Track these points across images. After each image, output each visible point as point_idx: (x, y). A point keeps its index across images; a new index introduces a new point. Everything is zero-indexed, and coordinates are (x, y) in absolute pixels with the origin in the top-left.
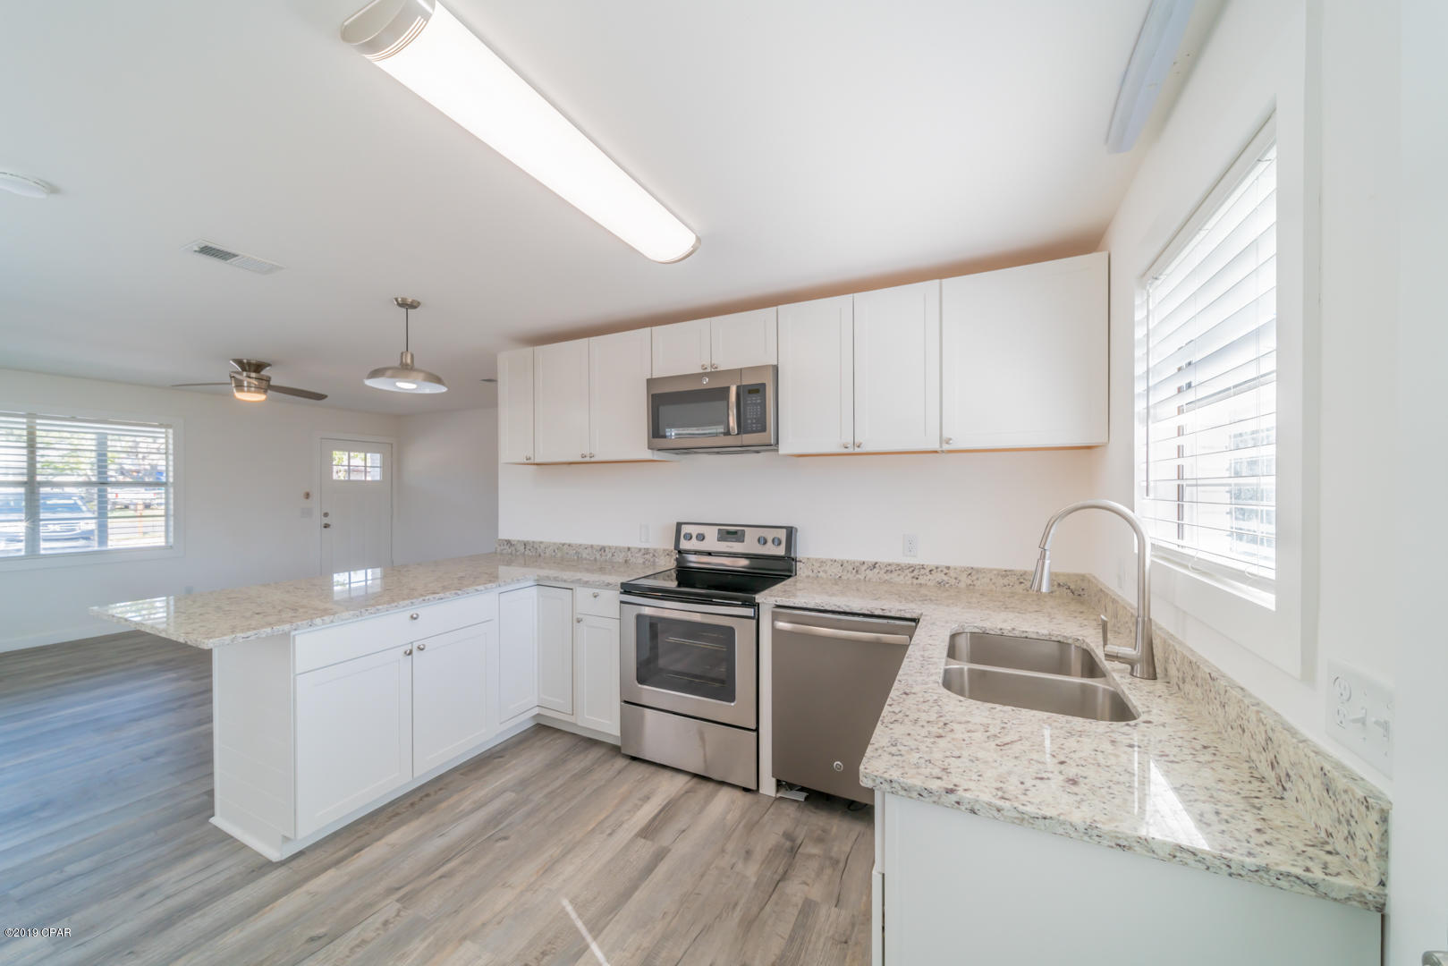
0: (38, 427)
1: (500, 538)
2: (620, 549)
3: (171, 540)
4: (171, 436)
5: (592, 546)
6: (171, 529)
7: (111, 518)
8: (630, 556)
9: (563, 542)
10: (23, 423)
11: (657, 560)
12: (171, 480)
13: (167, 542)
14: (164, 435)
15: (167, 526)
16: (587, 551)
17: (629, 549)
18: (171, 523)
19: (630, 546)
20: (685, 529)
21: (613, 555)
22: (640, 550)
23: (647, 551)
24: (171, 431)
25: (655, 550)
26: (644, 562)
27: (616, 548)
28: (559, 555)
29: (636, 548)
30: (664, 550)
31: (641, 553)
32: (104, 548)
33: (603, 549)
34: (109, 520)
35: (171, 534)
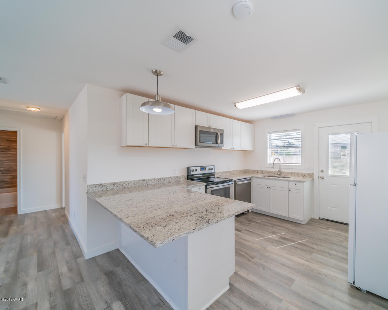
1: (88, 184)
2: (167, 178)
5: (155, 179)
8: (171, 180)
9: (139, 179)
11: (180, 179)
16: (152, 181)
17: (170, 177)
19: (170, 176)
20: (191, 169)
21: (164, 181)
22: (174, 177)
23: (177, 177)
25: (180, 176)
26: (176, 181)
27: (165, 178)
28: (137, 185)
29: (173, 177)
30: (182, 176)
31: (174, 178)
33: (160, 179)
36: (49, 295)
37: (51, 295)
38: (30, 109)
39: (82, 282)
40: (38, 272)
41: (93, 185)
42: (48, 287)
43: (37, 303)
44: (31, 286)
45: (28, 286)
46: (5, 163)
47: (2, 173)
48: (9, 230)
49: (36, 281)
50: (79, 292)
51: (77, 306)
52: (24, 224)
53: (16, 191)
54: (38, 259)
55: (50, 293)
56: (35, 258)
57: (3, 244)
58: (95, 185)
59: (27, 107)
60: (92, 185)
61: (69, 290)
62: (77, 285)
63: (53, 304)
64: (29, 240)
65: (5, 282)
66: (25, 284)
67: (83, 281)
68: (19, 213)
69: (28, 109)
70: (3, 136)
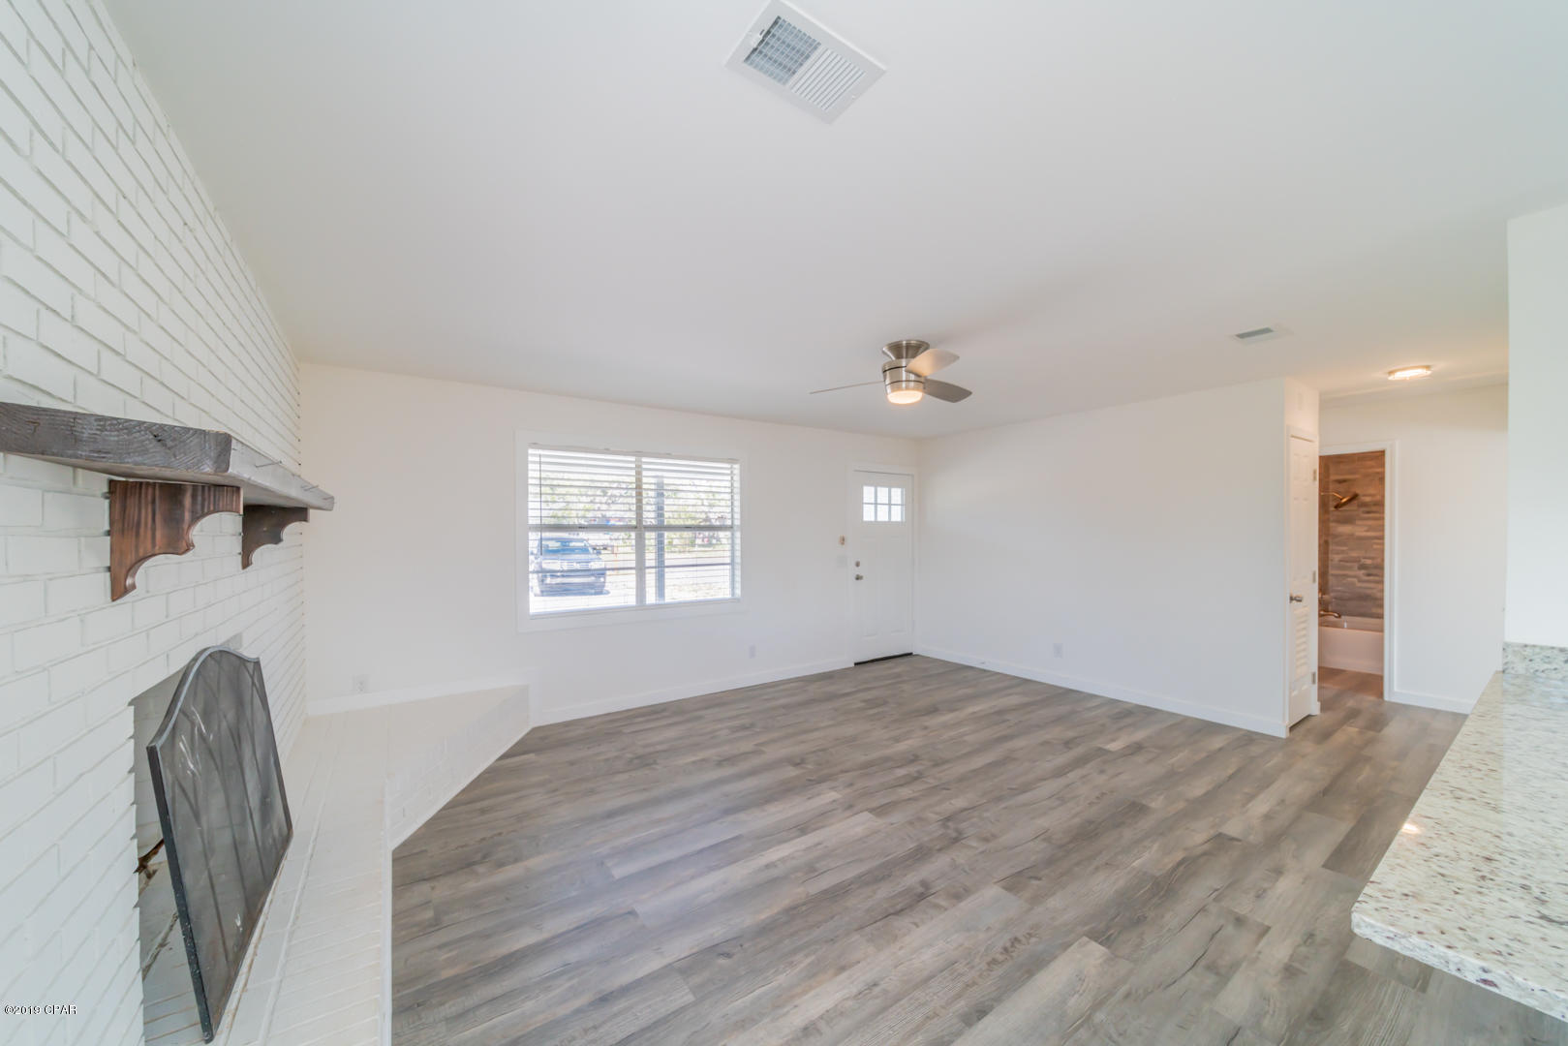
0: (644, 466)
1: (1505, 640)
3: (738, 592)
4: (737, 472)
6: (738, 579)
7: (668, 567)
10: (631, 462)
12: (737, 522)
13: (733, 594)
14: (729, 472)
15: (733, 575)
18: (738, 573)
24: (737, 466)
32: (661, 602)
34: (666, 570)
35: (738, 585)
36: (1305, 937)
37: (1310, 941)
38: (1399, 376)
39: (1414, 987)
40: (1325, 866)
41: (1534, 646)
42: (1318, 918)
43: (1268, 928)
44: (1285, 885)
45: (1281, 879)
46: (1375, 546)
47: (1369, 575)
48: (1335, 731)
49: (1303, 883)
50: (1385, 1004)
51: (1346, 1028)
52: (1380, 731)
53: (1381, 630)
54: (1348, 837)
55: (1311, 935)
56: (1344, 828)
57: (1303, 756)
58: (1542, 648)
59: (1391, 373)
60: (1526, 646)
61: (1362, 972)
62: (1393, 983)
63: (1296, 965)
64: (1360, 778)
65: (1251, 838)
66: (1278, 872)
67: (1424, 989)
68: (1386, 698)
69: (1391, 378)
70: (1372, 467)
